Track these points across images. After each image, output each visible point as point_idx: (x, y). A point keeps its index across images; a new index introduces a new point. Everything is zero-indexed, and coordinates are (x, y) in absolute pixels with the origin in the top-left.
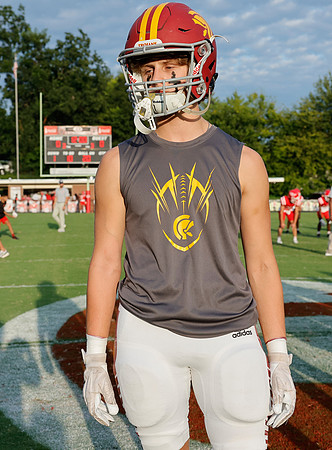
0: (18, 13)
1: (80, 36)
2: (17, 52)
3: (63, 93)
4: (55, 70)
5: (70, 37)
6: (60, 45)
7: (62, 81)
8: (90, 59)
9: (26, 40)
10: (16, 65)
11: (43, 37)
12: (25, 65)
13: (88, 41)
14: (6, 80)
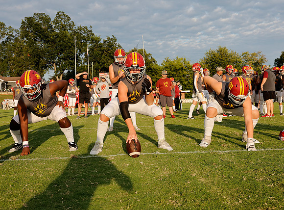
0: (89, 29)
1: (113, 38)
2: (89, 44)
3: (106, 59)
4: (103, 51)
5: (108, 38)
6: (105, 42)
7: (106, 55)
8: (117, 46)
9: (92, 40)
10: (88, 50)
11: (99, 39)
12: (92, 50)
13: (116, 40)
14: (85, 55)
